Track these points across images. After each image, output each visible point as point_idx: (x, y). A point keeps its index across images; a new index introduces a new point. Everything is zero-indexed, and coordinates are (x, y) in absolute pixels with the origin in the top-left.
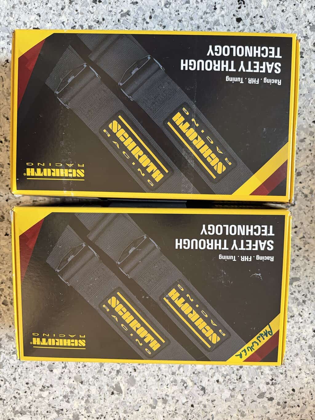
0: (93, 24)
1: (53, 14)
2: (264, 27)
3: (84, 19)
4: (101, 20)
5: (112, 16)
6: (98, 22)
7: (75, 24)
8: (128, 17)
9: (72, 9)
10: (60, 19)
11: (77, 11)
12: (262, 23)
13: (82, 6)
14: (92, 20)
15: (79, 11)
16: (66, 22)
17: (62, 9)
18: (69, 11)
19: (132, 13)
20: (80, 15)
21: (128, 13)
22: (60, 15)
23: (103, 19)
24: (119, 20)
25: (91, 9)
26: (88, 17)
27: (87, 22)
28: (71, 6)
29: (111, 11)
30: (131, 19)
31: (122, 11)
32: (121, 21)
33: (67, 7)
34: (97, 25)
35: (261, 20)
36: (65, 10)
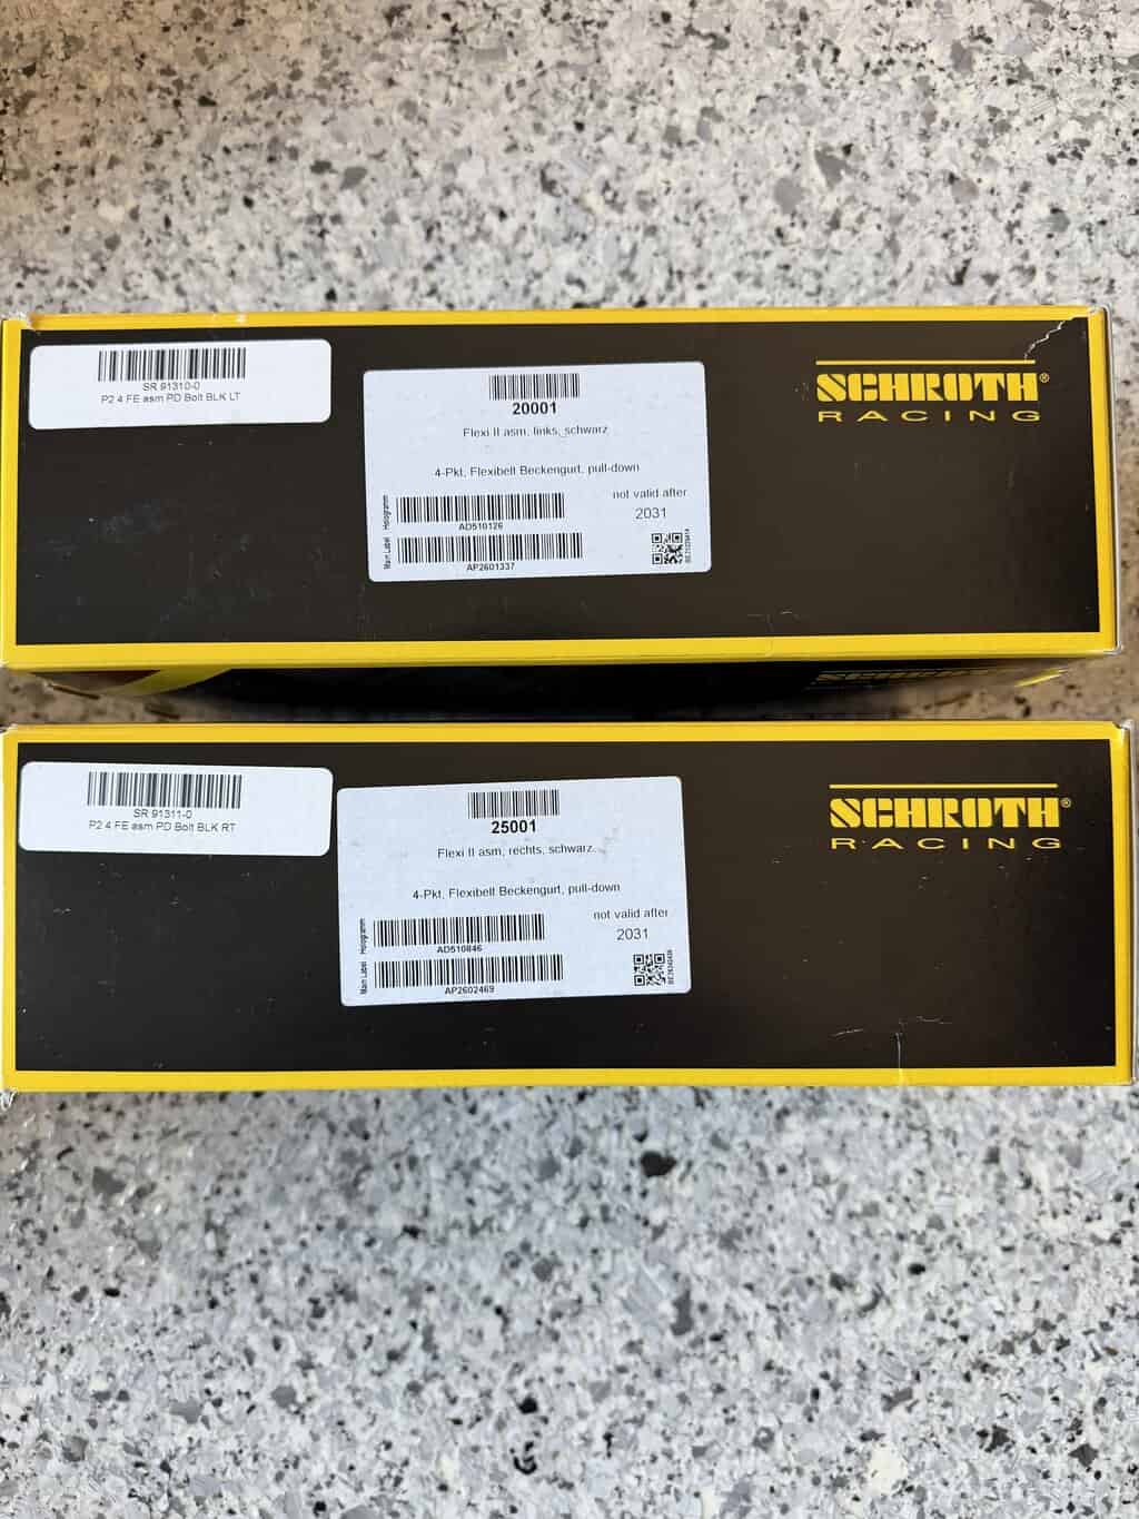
0: (1000, 1361)
1: (1130, 1384)
2: (446, 1390)
3: (1030, 1372)
4: (975, 1374)
5: (939, 1391)
6: (985, 1367)
7: (1059, 1355)
8: (888, 1390)
9: (1073, 1404)
10: (1108, 1369)
11: (1056, 1399)
12: (453, 1401)
13: (1041, 1416)
14: (1006, 1371)
15: (1048, 1398)
16: (1087, 1361)
17: (1102, 1402)
18: (1081, 1396)
19: (876, 1404)
20: (1045, 1384)
21: (890, 1402)
22: (1109, 1381)
23: (967, 1377)
24: (917, 1377)
25: (1011, 1408)
26: (1017, 1382)
27: (1020, 1364)
28: (1075, 1414)
29: (946, 1405)
30: (880, 1386)
31: (909, 1409)
32: (909, 1377)
33: (1089, 1409)
34: (986, 1357)
35: (455, 1412)
36: (1094, 1399)
